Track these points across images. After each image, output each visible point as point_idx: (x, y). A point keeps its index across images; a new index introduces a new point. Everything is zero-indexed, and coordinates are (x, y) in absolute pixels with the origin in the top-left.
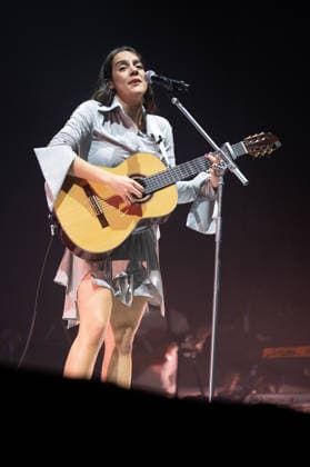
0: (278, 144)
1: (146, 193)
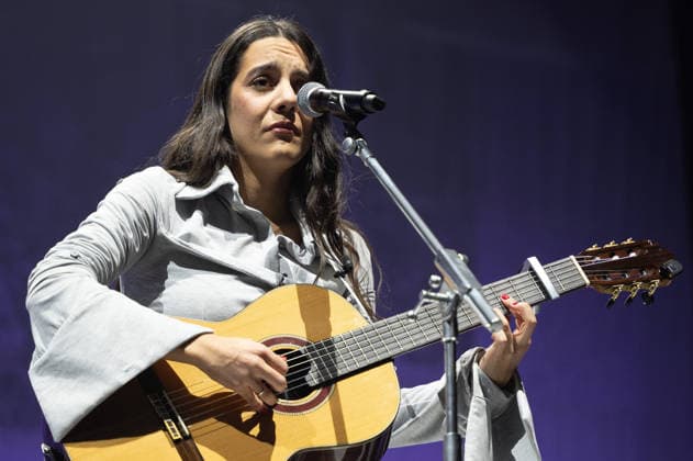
1: (311, 384)
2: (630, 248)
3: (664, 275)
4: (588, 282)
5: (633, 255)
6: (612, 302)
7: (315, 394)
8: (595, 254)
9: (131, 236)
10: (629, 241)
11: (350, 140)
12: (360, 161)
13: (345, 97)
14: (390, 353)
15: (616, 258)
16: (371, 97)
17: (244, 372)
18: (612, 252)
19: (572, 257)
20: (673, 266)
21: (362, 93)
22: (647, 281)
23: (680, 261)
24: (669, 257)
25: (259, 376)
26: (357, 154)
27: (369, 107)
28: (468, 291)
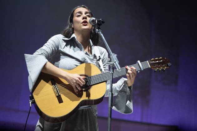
2: (161, 59)
3: (168, 66)
4: (150, 67)
5: (161, 61)
6: (155, 71)
8: (153, 60)
10: (161, 58)
11: (97, 30)
13: (97, 20)
14: (105, 80)
15: (157, 62)
17: (75, 81)
18: (157, 60)
19: (147, 61)
20: (169, 64)
21: (100, 19)
22: (164, 67)
23: (171, 63)
24: (169, 62)
25: (78, 82)
26: (99, 33)
27: (101, 23)
28: (115, 62)
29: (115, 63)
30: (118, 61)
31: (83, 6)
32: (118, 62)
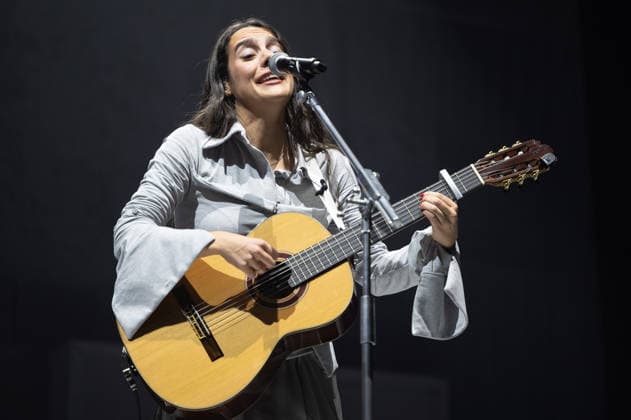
0: (548, 158)
1: (292, 286)
2: (518, 149)
3: (542, 165)
4: (483, 182)
5: (520, 153)
7: (296, 292)
8: (490, 159)
9: (174, 184)
10: (518, 144)
11: (302, 93)
12: (309, 107)
13: (300, 63)
14: (346, 256)
15: (507, 158)
16: (317, 63)
18: (504, 155)
19: (472, 165)
21: (311, 60)
22: (530, 172)
24: (545, 152)
27: (316, 70)
28: (378, 198)
29: (377, 203)
30: (385, 194)
31: (253, 21)
32: (388, 197)
